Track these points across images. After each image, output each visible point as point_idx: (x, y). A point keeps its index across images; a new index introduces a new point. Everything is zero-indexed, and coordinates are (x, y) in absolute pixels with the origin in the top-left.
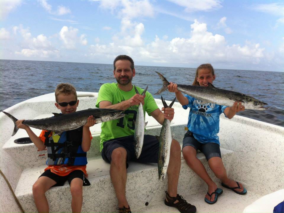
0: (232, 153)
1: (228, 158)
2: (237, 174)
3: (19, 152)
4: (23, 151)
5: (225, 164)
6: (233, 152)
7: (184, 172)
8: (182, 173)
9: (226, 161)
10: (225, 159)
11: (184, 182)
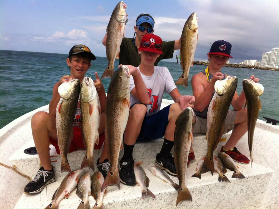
0: (272, 173)
1: (266, 179)
2: (277, 198)
3: (26, 164)
4: (31, 162)
5: (263, 186)
6: (274, 171)
7: (212, 195)
8: (209, 195)
9: (264, 181)
10: (264, 179)
11: (211, 206)
